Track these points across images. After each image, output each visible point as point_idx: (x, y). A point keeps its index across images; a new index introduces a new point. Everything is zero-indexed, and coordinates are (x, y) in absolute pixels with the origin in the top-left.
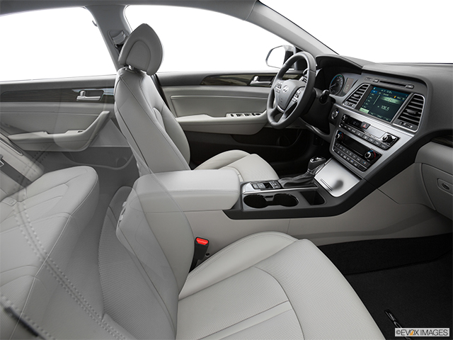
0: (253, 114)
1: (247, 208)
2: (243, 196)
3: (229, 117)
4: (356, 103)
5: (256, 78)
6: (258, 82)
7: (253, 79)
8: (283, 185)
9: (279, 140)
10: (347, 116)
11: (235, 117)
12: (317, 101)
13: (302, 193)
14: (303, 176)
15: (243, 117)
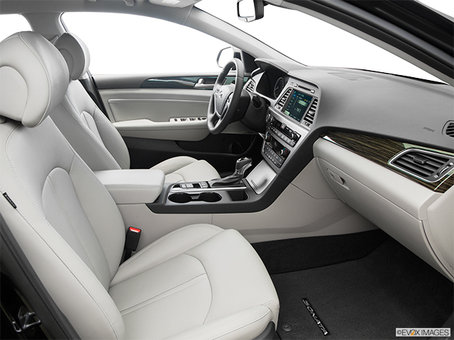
0: (199, 119)
1: (170, 203)
2: (170, 194)
3: (172, 122)
4: (282, 106)
5: (201, 80)
6: (203, 85)
7: (197, 82)
8: (211, 185)
9: (231, 146)
10: (274, 118)
11: (179, 122)
12: (251, 104)
13: (229, 192)
14: (232, 176)
15: (188, 122)
